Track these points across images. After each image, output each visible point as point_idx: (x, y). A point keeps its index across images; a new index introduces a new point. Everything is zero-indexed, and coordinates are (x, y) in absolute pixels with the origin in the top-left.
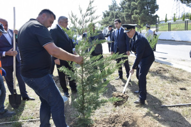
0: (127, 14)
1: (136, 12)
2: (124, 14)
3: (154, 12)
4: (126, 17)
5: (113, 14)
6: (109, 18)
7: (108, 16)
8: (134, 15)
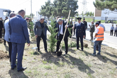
0: (59, 9)
1: (65, 8)
2: (57, 9)
3: (76, 10)
4: (58, 11)
5: (48, 8)
6: (45, 10)
7: (45, 9)
8: (64, 10)
